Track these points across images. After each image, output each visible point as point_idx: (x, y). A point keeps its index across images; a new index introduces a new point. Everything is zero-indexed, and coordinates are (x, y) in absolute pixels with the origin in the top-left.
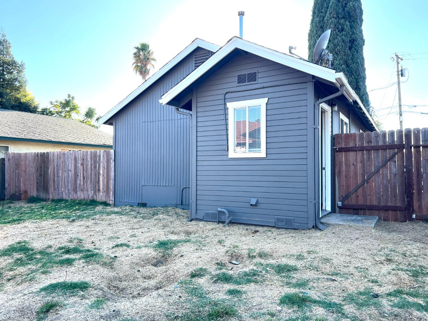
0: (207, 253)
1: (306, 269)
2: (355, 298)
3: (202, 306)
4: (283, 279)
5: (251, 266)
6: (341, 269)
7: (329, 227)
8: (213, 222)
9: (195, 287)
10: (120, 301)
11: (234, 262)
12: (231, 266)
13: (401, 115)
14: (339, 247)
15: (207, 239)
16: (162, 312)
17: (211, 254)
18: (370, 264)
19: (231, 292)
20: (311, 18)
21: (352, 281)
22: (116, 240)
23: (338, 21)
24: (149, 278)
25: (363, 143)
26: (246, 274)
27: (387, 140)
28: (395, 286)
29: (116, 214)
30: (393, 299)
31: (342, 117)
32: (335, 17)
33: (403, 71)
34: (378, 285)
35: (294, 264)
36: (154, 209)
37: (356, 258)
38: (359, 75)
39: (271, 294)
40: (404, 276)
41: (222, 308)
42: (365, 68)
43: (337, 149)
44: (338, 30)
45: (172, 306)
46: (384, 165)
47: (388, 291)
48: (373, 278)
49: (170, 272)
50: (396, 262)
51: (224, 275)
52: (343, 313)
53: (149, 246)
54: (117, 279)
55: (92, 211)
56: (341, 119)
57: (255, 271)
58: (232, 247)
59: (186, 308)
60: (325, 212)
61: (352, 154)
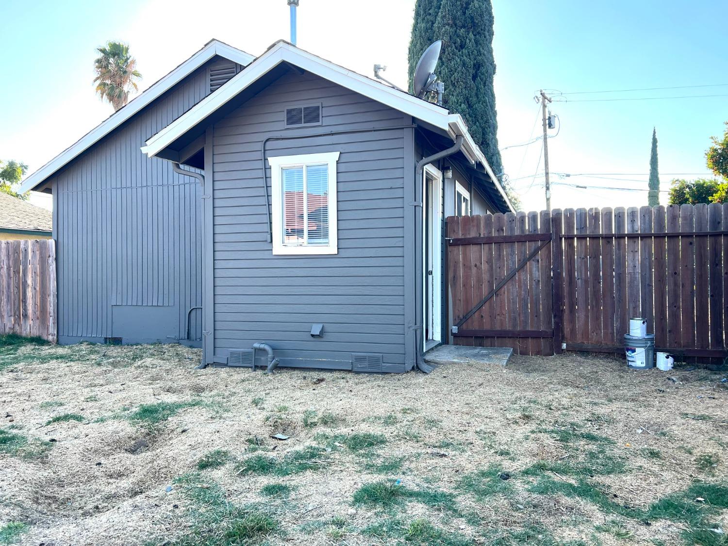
0: (231, 423)
1: (400, 440)
2: (474, 482)
3: (215, 520)
4: (361, 460)
5: (309, 440)
6: (455, 436)
7: (437, 367)
8: (245, 367)
9: (205, 485)
10: (58, 523)
11: (279, 436)
12: (273, 442)
13: (548, 188)
14: (453, 400)
15: (233, 398)
16: (139, 539)
17: (237, 425)
18: (498, 424)
19: (270, 490)
20: (412, 22)
21: (471, 454)
22: (57, 409)
23: (456, 32)
24: (120, 475)
25: (490, 232)
26: (299, 456)
27: (527, 228)
28: (535, 458)
29: (60, 360)
30: (531, 479)
31: (460, 188)
32: (451, 23)
33: (552, 120)
34: (509, 459)
35: (380, 433)
36: (136, 348)
37: (479, 416)
38: (486, 122)
39: (340, 487)
40: (548, 441)
41: (252, 521)
42: (496, 112)
43: (451, 241)
44: (456, 46)
45: (159, 526)
46: (522, 266)
47: (524, 467)
48: (503, 447)
49: (160, 462)
50: (538, 419)
51: (259, 461)
52: (454, 510)
53: (122, 417)
54: (53, 482)
55: (11, 354)
56: (457, 191)
57: (314, 449)
58: (276, 410)
59: (185, 526)
60: (433, 343)
61: (473, 250)
